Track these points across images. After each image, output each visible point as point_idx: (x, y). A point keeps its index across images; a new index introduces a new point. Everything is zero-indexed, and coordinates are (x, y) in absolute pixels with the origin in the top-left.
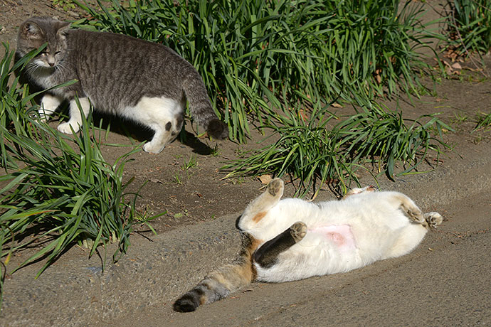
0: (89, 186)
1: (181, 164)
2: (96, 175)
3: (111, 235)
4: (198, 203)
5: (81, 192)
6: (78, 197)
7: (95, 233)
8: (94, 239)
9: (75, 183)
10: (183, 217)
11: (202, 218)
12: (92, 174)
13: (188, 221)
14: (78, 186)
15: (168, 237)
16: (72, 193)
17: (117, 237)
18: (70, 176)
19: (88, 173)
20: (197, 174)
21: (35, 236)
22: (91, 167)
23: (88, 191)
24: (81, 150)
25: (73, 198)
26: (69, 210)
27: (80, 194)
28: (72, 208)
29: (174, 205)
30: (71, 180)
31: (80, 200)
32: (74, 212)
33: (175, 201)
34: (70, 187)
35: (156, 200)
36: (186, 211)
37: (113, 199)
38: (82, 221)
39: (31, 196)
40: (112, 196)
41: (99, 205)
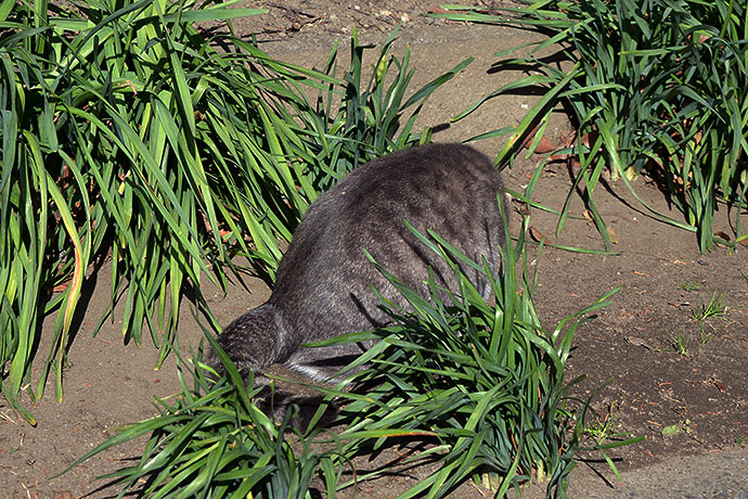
0: (504, 373)
1: (694, 305)
2: (520, 350)
3: (536, 468)
4: (715, 405)
5: (488, 385)
6: (483, 393)
7: (504, 463)
8: (503, 474)
9: (479, 368)
10: (680, 435)
11: (717, 441)
12: (513, 347)
13: (690, 445)
14: (483, 373)
15: (644, 479)
16: (472, 387)
17: (545, 470)
18: (471, 353)
19: (506, 346)
20: (722, 331)
21: (399, 449)
22: (513, 335)
23: (501, 384)
24: (497, 302)
25: (473, 396)
26: (463, 419)
27: (486, 389)
28: (469, 415)
29: (667, 404)
30: (472, 362)
31: (485, 399)
32: (470, 425)
33: (668, 395)
34: (469, 375)
35: (633, 389)
36: (688, 422)
37: (547, 397)
38: (484, 442)
39: (401, 376)
40: (546, 391)
41: (517, 413)
